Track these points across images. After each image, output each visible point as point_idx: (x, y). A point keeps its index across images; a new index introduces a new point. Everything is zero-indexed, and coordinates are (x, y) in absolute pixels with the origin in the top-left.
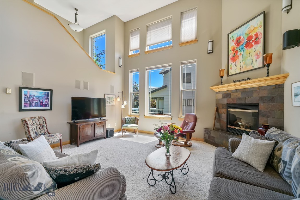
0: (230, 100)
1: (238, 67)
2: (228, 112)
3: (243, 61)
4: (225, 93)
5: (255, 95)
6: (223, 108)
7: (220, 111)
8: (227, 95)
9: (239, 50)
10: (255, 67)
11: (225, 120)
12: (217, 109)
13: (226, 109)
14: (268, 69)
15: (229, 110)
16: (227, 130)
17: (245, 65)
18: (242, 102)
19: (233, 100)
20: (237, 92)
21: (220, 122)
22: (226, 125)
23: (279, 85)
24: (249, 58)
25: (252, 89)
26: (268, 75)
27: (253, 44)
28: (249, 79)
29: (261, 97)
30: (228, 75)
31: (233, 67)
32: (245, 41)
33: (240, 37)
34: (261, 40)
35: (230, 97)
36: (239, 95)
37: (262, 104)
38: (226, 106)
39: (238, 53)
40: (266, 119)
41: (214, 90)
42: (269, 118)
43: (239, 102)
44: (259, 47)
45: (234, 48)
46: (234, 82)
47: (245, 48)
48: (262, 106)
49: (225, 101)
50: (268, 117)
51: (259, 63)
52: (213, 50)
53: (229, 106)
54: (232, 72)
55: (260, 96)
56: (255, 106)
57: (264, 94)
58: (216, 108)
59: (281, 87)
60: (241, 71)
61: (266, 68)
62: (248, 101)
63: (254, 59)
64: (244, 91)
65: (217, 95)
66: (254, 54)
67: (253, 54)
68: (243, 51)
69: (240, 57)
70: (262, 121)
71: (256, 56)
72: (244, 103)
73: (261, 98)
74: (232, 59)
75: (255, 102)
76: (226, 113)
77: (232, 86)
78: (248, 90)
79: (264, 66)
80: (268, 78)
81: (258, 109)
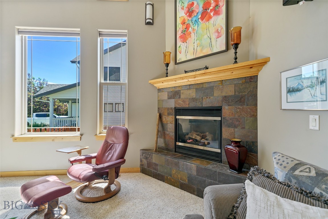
0: (180, 101)
1: (191, 50)
2: (176, 120)
3: (198, 41)
4: (172, 90)
5: (217, 93)
6: (169, 114)
7: (164, 119)
8: (175, 93)
9: (191, 24)
10: (215, 51)
11: (173, 134)
12: (160, 117)
13: (174, 116)
14: (236, 53)
15: (178, 117)
16: (175, 150)
17: (200, 46)
18: (198, 105)
19: (184, 101)
20: (189, 89)
21: (165, 138)
22: (174, 141)
23: (251, 78)
24: (206, 36)
25: (212, 85)
26: (236, 62)
27: (212, 14)
28: (207, 68)
29: (225, 97)
30: (176, 63)
31: (183, 51)
32: (201, 9)
33: (193, 4)
34: (223, 9)
35: (180, 98)
36: (192, 93)
37: (227, 107)
38: (174, 111)
39: (190, 29)
40: (232, 130)
41: (155, 85)
42: (236, 129)
43: (192, 105)
44: (220, 20)
45: (184, 20)
46: (186, 72)
47: (200, 20)
48: (226, 110)
49: (172, 104)
50: (235, 127)
51: (220, 44)
52: (153, 20)
53: (179, 111)
54: (181, 57)
55: (224, 94)
56: (216, 111)
57: (230, 91)
58: (158, 114)
59: (253, 80)
60: (195, 57)
61: (232, 51)
62: (207, 103)
63: (214, 37)
64: (199, 87)
65: (159, 93)
66: (214, 31)
67: (212, 30)
68: (197, 25)
69: (192, 35)
70: (226, 133)
71: (217, 34)
72: (200, 106)
73: (226, 99)
74: (181, 37)
75: (216, 104)
76: (174, 122)
77: (182, 78)
78: (207, 86)
79: (227, 49)
80: (236, 65)
81: (220, 116)
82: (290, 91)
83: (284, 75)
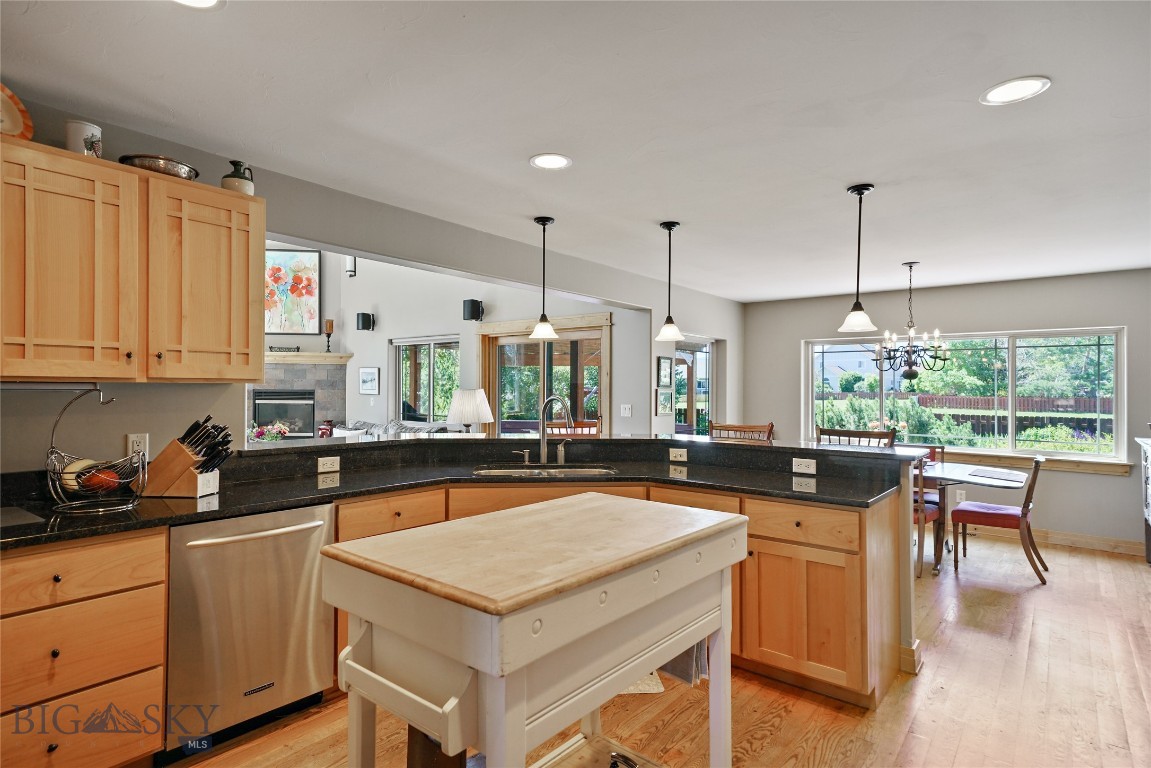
1: (277, 320)
2: (255, 404)
3: (286, 315)
5: (310, 376)
9: (277, 293)
10: (306, 331)
13: (252, 401)
14: (329, 340)
15: (257, 402)
17: (289, 321)
18: (288, 387)
19: (267, 383)
20: (276, 369)
23: (341, 366)
24: (296, 313)
25: (304, 367)
26: (328, 351)
27: (304, 291)
28: (298, 349)
29: (318, 381)
32: (291, 281)
33: (279, 270)
34: (317, 292)
36: (280, 374)
37: (319, 391)
38: (252, 394)
39: (276, 297)
40: (324, 412)
42: (328, 412)
43: (279, 387)
44: (314, 301)
46: (271, 349)
47: (289, 292)
48: (319, 394)
50: (328, 409)
51: (312, 326)
53: (257, 394)
55: (317, 378)
56: (310, 395)
57: (322, 375)
59: (342, 368)
60: (282, 332)
61: (324, 337)
62: (298, 386)
63: (306, 316)
64: (289, 368)
66: (306, 309)
67: (304, 308)
68: (285, 297)
69: (279, 304)
70: (319, 416)
71: (308, 314)
72: (291, 389)
73: (319, 382)
75: (309, 388)
76: (251, 408)
78: (299, 368)
79: (320, 333)
80: (329, 354)
81: (313, 399)
82: (364, 382)
83: (362, 370)
